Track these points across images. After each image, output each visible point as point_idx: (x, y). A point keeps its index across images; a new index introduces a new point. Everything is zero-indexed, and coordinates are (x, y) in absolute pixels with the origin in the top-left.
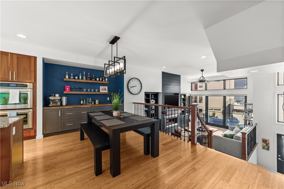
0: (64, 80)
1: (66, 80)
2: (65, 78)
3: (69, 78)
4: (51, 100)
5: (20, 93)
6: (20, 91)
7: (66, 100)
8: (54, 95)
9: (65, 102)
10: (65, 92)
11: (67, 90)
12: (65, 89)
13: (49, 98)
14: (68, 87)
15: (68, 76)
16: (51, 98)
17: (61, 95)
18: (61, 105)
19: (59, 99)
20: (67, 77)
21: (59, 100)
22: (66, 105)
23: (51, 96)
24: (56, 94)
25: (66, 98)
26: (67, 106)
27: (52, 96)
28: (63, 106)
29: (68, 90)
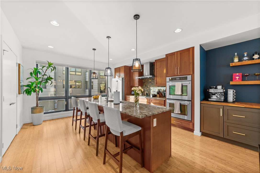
0: (231, 65)
1: (234, 64)
2: (233, 62)
3: (240, 60)
4: (212, 93)
5: (182, 86)
6: (182, 84)
7: (234, 94)
8: (215, 87)
9: (232, 96)
10: (231, 83)
11: (236, 79)
12: (233, 77)
13: (209, 90)
14: (237, 74)
15: (237, 58)
16: (212, 91)
17: (226, 87)
18: (226, 100)
19: (221, 93)
20: (236, 60)
21: (223, 94)
22: (234, 102)
23: (211, 88)
24: (218, 85)
25: (234, 91)
26: (236, 103)
27: (213, 88)
28: (228, 102)
29: (238, 79)
